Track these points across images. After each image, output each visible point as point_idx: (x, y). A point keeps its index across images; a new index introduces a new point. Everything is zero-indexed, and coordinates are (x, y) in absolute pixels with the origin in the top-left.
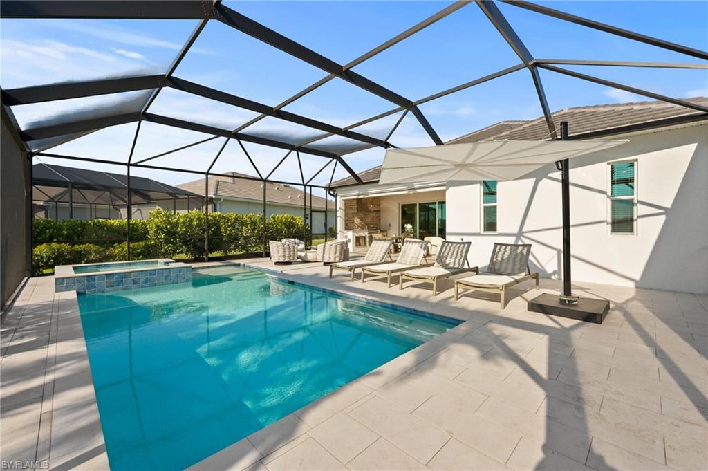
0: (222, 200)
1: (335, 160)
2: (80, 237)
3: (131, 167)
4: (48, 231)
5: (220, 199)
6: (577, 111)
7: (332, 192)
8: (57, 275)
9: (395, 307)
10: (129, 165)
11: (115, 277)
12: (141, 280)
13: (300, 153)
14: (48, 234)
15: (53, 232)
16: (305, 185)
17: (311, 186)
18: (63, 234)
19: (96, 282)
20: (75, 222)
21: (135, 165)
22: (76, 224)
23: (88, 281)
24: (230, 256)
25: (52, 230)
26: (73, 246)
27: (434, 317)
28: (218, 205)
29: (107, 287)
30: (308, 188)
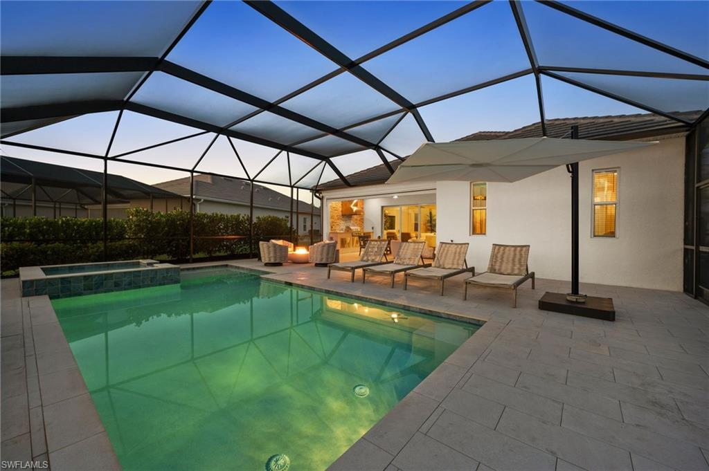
0: (202, 200)
1: (324, 162)
2: (46, 236)
3: (108, 161)
4: (6, 229)
5: (200, 200)
6: (557, 122)
7: (317, 195)
8: (23, 278)
9: (406, 308)
10: (106, 158)
11: (94, 280)
12: (124, 283)
13: (290, 153)
14: (7, 233)
15: (13, 230)
16: (292, 187)
17: (298, 188)
18: (25, 232)
19: (72, 284)
20: (39, 220)
21: (114, 159)
22: (41, 222)
23: (62, 283)
24: (215, 257)
25: (11, 228)
26: (39, 245)
27: (451, 317)
28: (198, 205)
29: (84, 290)
30: (295, 190)
